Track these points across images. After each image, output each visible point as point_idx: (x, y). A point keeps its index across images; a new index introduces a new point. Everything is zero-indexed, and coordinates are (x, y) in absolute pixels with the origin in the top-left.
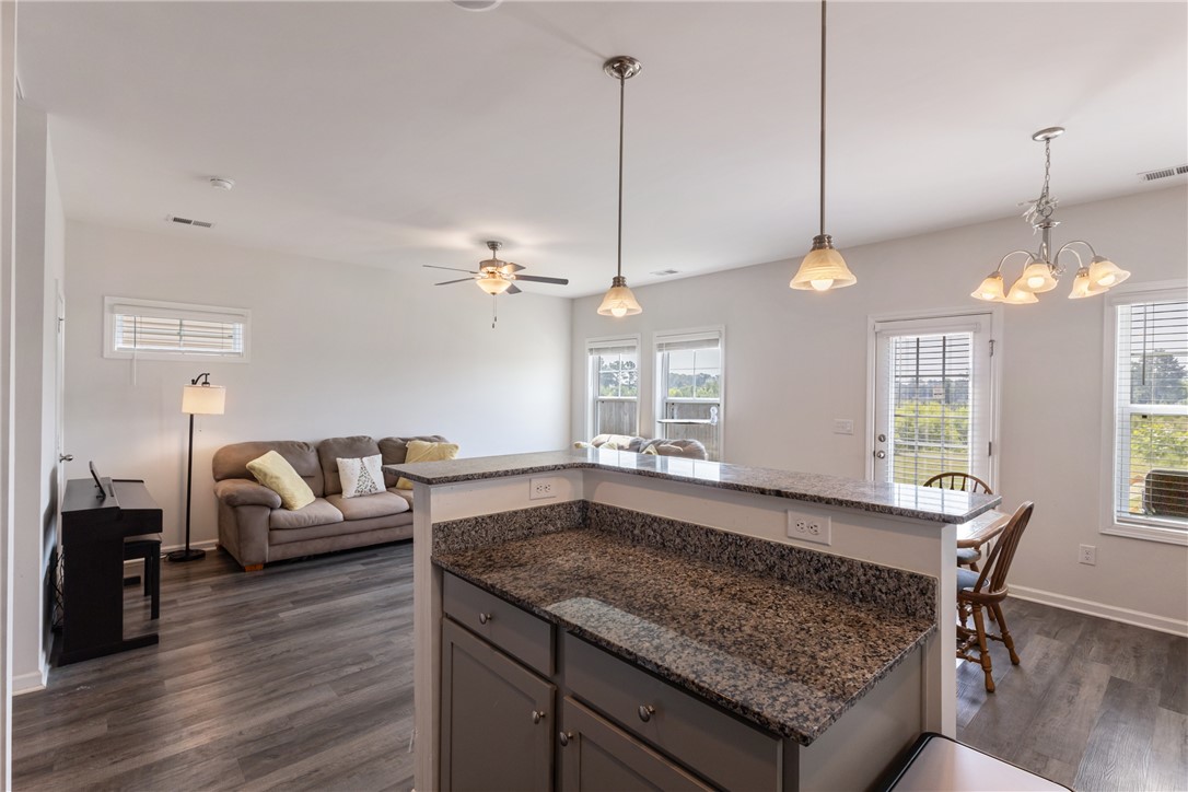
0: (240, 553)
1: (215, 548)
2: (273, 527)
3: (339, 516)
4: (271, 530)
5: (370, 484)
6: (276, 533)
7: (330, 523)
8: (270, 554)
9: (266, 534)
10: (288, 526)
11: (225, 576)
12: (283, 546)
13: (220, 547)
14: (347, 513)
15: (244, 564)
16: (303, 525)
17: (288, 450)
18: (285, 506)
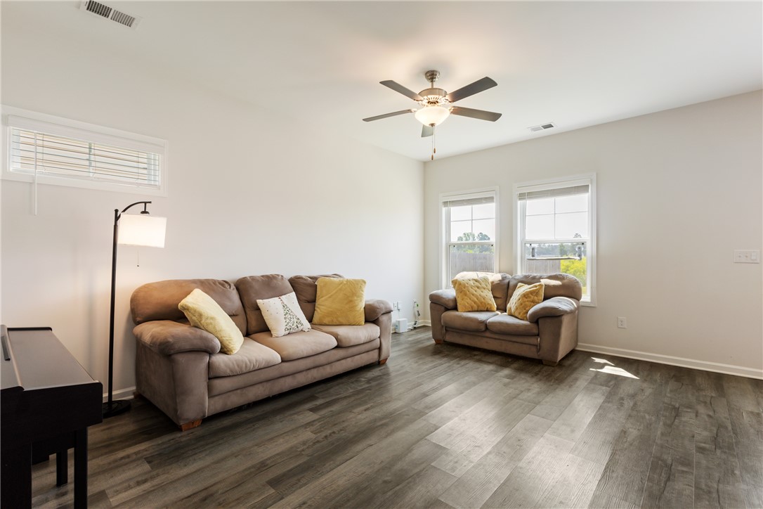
0: (176, 411)
1: (132, 397)
2: (213, 375)
3: (277, 358)
4: (209, 379)
5: (295, 320)
6: (217, 382)
7: (269, 366)
8: (210, 406)
9: (205, 384)
10: (229, 372)
11: (159, 441)
12: (224, 396)
13: (139, 396)
14: (285, 353)
15: (182, 423)
16: (244, 371)
17: (213, 287)
18: (224, 351)
